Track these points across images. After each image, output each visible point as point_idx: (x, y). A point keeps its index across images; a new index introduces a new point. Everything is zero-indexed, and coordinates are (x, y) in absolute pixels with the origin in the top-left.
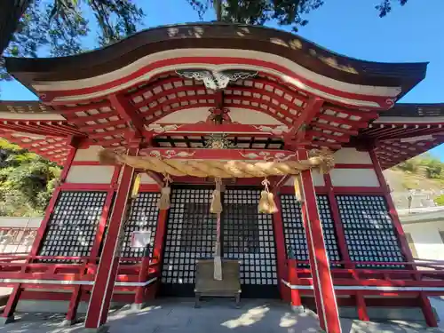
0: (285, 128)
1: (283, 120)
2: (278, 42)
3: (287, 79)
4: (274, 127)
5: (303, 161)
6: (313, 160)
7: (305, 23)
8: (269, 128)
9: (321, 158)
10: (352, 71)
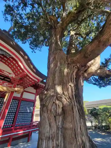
0: (14, 76)
1: (14, 73)
2: (22, 53)
3: (20, 64)
4: (10, 74)
5: (13, 88)
6: (16, 89)
7: (35, 52)
8: (8, 73)
9: (19, 89)
10: (35, 71)
